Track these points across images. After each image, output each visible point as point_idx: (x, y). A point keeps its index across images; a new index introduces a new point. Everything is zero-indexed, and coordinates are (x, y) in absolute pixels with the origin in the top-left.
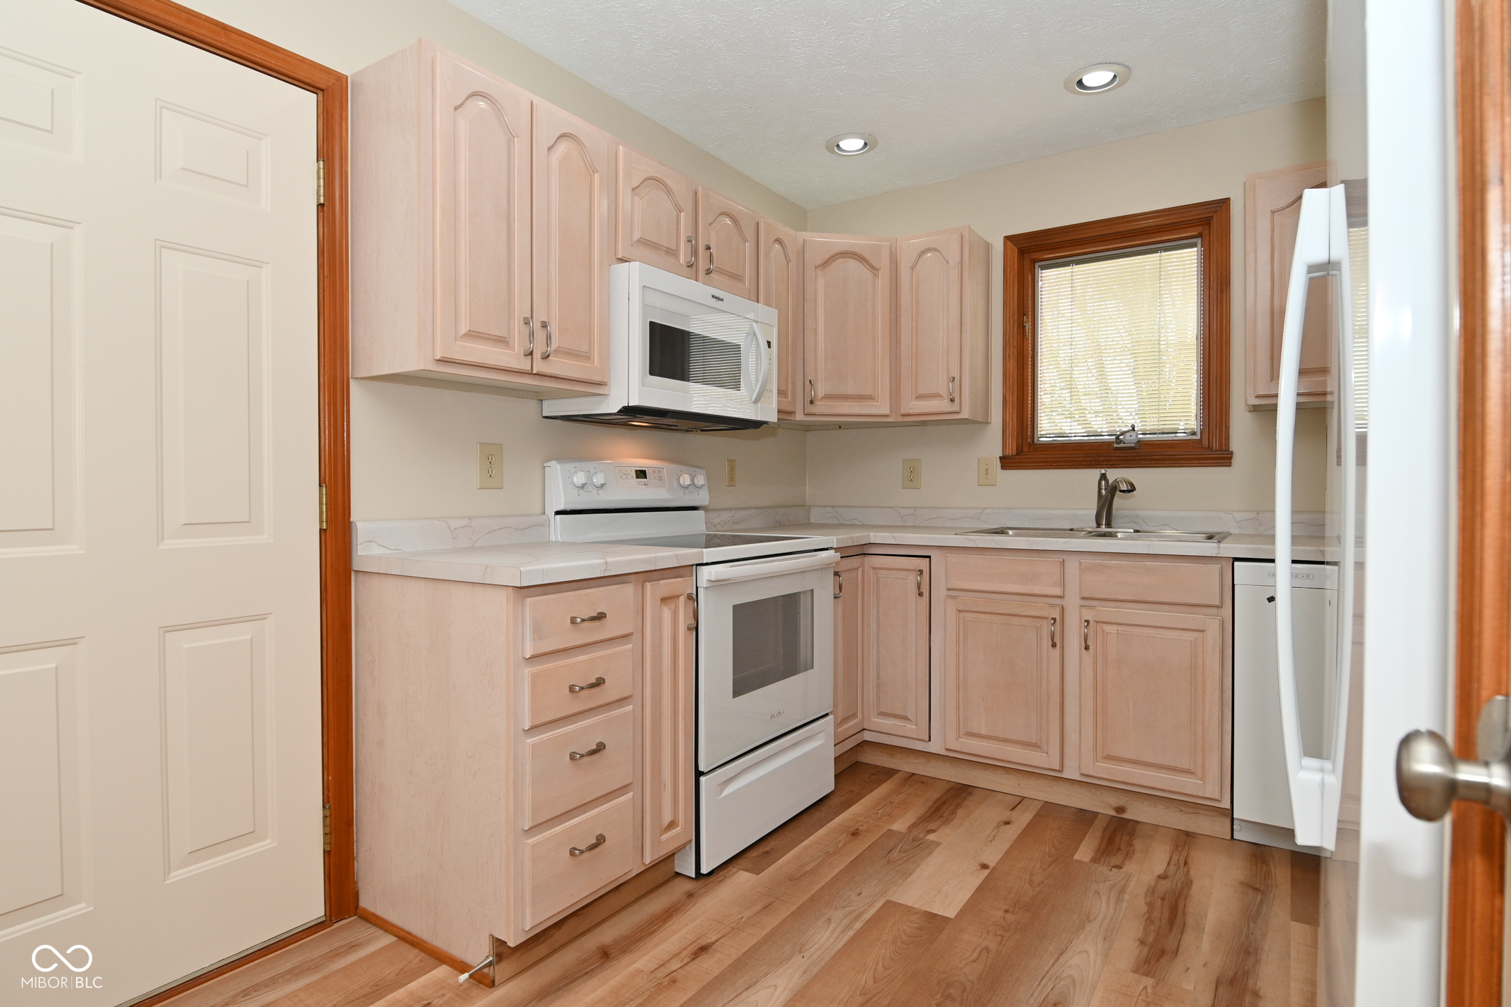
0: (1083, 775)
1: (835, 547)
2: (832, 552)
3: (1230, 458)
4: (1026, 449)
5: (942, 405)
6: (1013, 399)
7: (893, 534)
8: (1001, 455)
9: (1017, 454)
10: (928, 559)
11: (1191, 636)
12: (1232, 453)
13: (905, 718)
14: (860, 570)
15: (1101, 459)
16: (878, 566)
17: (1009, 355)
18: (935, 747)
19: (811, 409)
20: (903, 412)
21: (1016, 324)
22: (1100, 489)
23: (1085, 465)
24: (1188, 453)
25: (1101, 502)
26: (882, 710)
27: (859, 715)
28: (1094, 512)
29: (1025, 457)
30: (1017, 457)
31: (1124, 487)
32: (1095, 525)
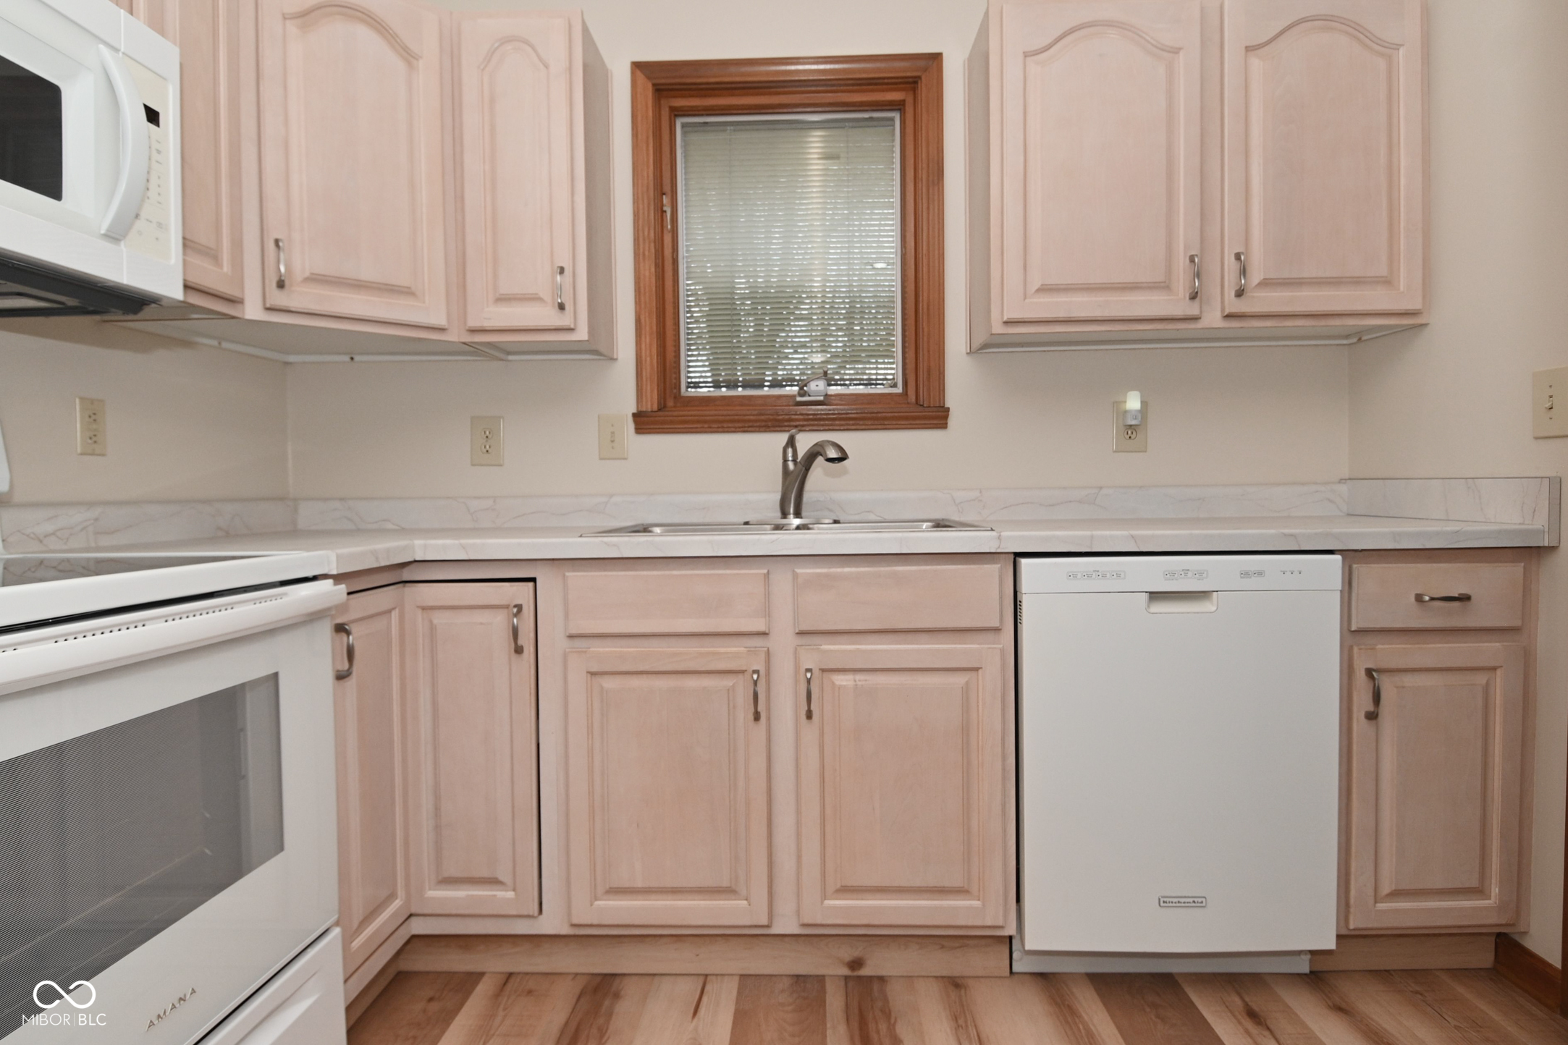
0: (804, 925)
1: (334, 572)
2: (327, 585)
3: (946, 417)
4: (670, 403)
5: (544, 315)
6: (650, 324)
7: (463, 541)
8: (635, 411)
9: (659, 410)
10: (531, 584)
11: (960, 679)
12: (948, 410)
13: (494, 882)
14: (395, 614)
15: (781, 417)
16: (431, 604)
17: (644, 255)
18: (550, 923)
19: (279, 299)
20: (473, 323)
21: (652, 207)
22: (785, 461)
23: (760, 427)
24: (895, 410)
25: (787, 483)
26: (446, 874)
27: (401, 892)
28: (778, 496)
29: (670, 413)
30: (660, 413)
31: (832, 453)
32: (779, 514)
